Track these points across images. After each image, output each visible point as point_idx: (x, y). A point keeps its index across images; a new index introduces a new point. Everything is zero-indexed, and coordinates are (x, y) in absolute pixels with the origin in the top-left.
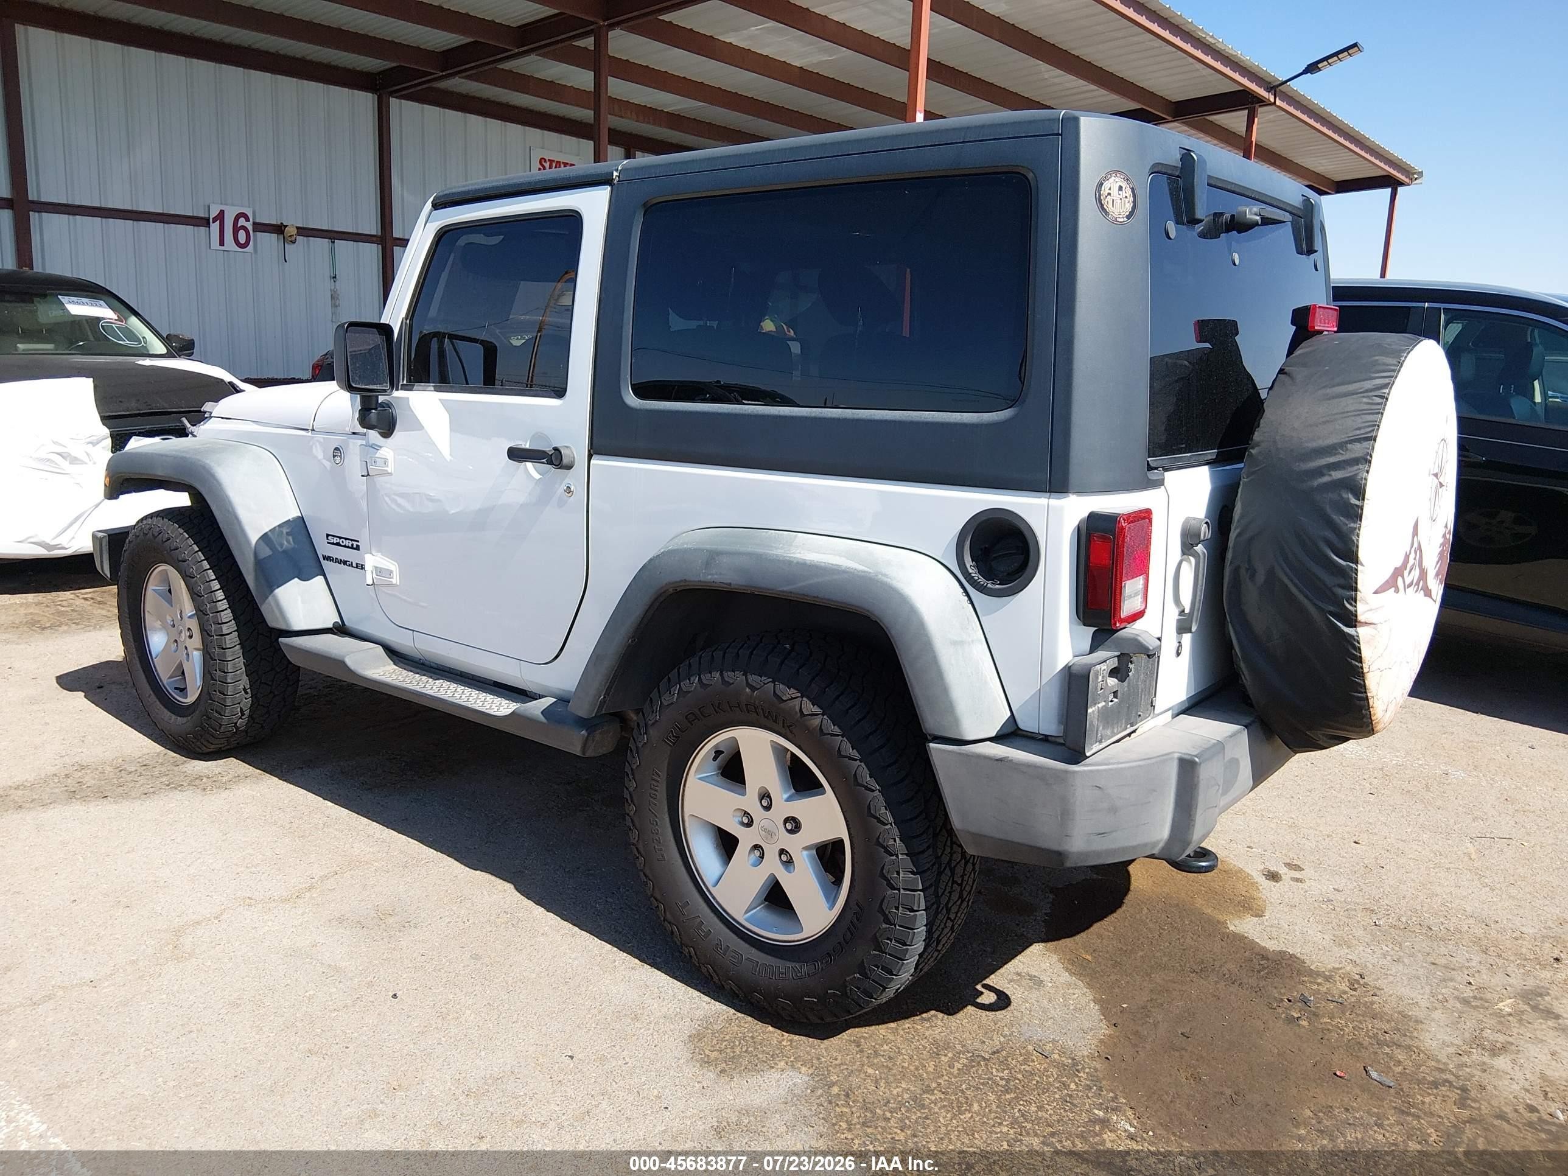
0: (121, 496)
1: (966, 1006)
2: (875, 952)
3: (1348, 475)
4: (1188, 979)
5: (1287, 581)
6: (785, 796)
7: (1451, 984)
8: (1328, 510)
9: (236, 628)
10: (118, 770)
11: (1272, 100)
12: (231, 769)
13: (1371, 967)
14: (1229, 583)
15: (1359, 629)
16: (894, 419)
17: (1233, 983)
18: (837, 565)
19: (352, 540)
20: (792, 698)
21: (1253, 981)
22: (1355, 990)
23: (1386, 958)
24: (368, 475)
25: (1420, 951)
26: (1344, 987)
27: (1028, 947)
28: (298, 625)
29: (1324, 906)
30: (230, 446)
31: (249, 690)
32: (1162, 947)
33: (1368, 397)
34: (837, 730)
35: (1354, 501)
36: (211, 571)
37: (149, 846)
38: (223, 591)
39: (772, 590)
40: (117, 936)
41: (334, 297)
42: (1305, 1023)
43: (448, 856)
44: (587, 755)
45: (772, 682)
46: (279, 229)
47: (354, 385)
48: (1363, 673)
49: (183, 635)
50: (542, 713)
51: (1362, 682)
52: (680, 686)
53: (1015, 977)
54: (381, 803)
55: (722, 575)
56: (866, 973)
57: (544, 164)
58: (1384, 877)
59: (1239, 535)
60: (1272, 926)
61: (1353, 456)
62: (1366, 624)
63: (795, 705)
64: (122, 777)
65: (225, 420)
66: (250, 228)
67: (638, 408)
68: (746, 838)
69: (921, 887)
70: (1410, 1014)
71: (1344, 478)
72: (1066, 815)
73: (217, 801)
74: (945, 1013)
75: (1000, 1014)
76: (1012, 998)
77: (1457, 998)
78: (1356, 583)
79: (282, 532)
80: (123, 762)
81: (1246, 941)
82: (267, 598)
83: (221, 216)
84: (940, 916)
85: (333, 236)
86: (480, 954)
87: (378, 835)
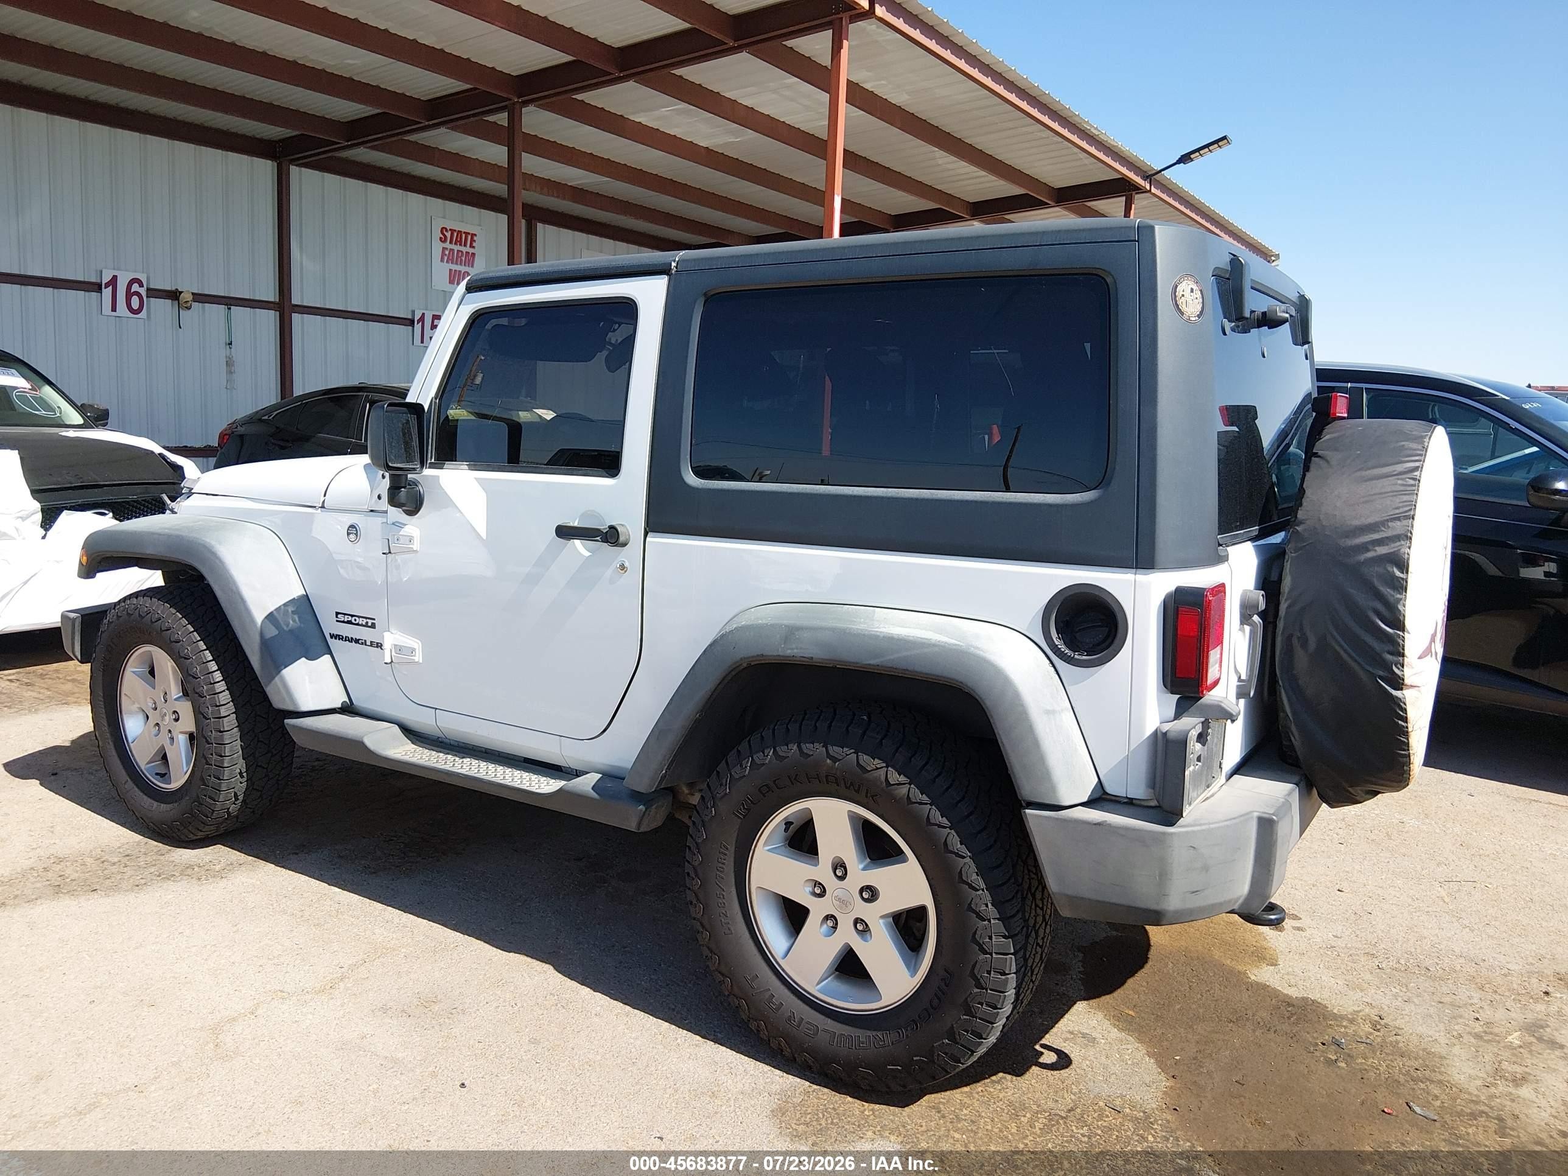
0: (99, 575)
1: (1031, 1067)
2: (965, 1017)
3: (1392, 551)
4: (1228, 1029)
5: (1337, 648)
6: (861, 866)
7: (1460, 1020)
8: (1377, 583)
9: (234, 710)
10: (99, 861)
11: (1148, 188)
12: (221, 857)
13: (1386, 1008)
14: (1281, 651)
15: (1404, 692)
16: (975, 499)
17: (1269, 1030)
18: (926, 639)
19: (366, 618)
20: (878, 769)
21: (1286, 1027)
22: (1378, 1030)
23: (1397, 999)
24: (390, 553)
25: (1425, 991)
26: (1368, 1028)
27: (1072, 1005)
28: (306, 706)
29: (1329, 953)
30: (224, 523)
31: (245, 774)
32: (1196, 1000)
33: (1402, 479)
34: (925, 798)
35: (1398, 573)
36: (207, 651)
37: (157, 940)
38: (221, 673)
39: (857, 663)
40: (150, 1037)
41: (229, 363)
42: (1343, 1065)
43: (476, 938)
44: (641, 830)
45: (854, 753)
46: (174, 295)
47: (390, 465)
48: (1407, 732)
49: (167, 718)
50: (593, 789)
51: (1406, 741)
52: (752, 758)
53: (1068, 1036)
54: (392, 887)
55: (800, 649)
56: (955, 1039)
57: (446, 233)
58: (1374, 923)
59: (1289, 607)
60: (1288, 974)
61: (1395, 533)
62: (1412, 686)
63: (880, 775)
64: (106, 869)
65: (211, 496)
66: (144, 294)
67: (701, 487)
68: (817, 909)
69: (1012, 951)
70: (1433, 1050)
71: (1388, 554)
72: (1163, 876)
73: (216, 891)
74: (1013, 1075)
75: (1064, 1073)
76: (1072, 1056)
77: (1470, 1033)
78: (1403, 649)
79: (288, 611)
80: (103, 853)
81: (1269, 989)
82: (274, 678)
83: (113, 282)
84: (1026, 979)
85: (229, 302)
86: (538, 1038)
87: (396, 920)
